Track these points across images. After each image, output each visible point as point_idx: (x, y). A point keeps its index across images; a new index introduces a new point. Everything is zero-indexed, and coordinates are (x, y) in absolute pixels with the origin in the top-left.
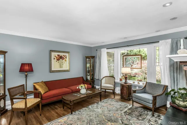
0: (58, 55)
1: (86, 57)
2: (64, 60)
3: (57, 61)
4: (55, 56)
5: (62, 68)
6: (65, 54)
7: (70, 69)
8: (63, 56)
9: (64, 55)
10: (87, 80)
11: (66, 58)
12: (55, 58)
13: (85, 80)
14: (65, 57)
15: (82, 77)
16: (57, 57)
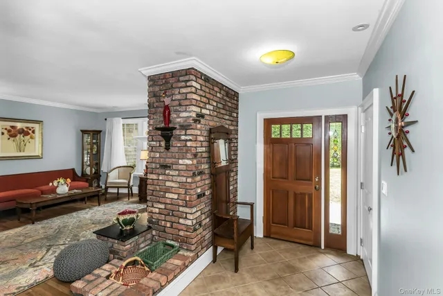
0: (12, 127)
1: (82, 131)
2: (29, 137)
3: (9, 139)
4: (6, 129)
5: (24, 151)
6: (30, 125)
7: (42, 154)
8: (26, 130)
9: (27, 128)
10: (84, 174)
11: (33, 132)
12: (6, 132)
13: (79, 174)
14: (30, 132)
15: (73, 170)
16: (9, 131)
